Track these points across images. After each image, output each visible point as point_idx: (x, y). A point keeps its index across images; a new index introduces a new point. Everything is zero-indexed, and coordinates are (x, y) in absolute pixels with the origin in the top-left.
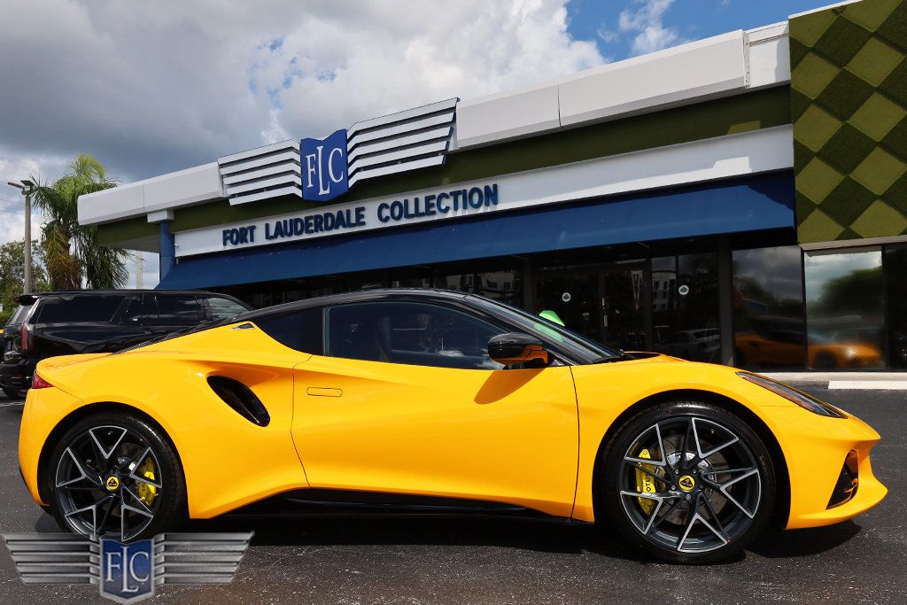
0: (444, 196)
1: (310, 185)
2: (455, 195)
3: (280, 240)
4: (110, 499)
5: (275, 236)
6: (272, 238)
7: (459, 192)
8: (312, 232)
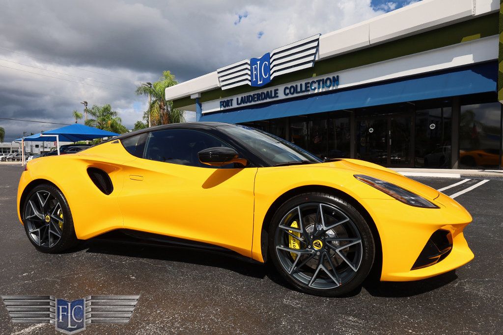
0: (314, 82)
1: (254, 80)
2: (319, 82)
3: (243, 105)
5: (241, 104)
6: (239, 104)
7: (320, 80)
8: (256, 101)
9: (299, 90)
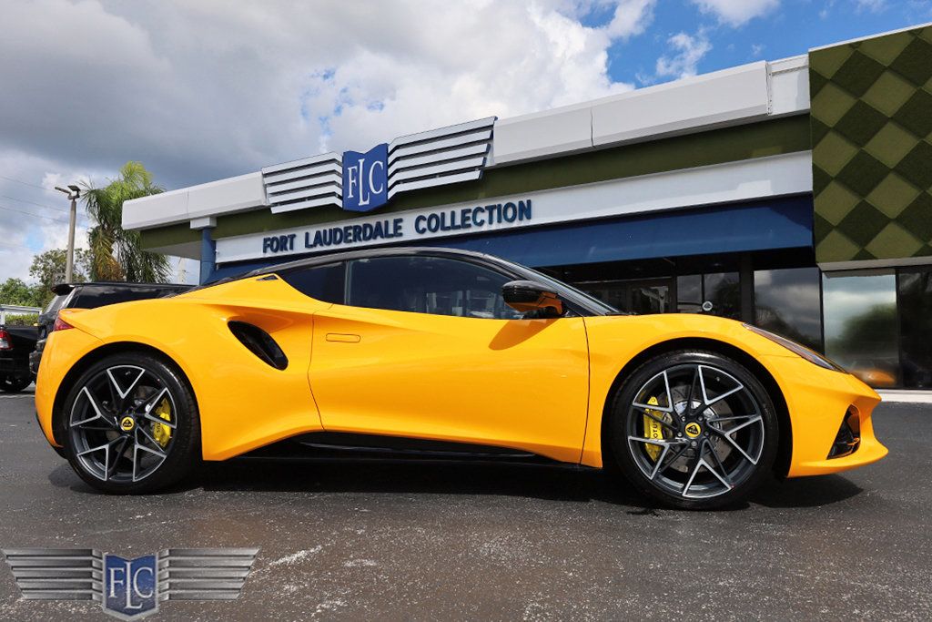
0: (480, 210)
1: (351, 196)
2: (491, 209)
3: (319, 248)
4: (124, 439)
5: (315, 245)
6: (312, 246)
8: (350, 241)
9: (448, 223)
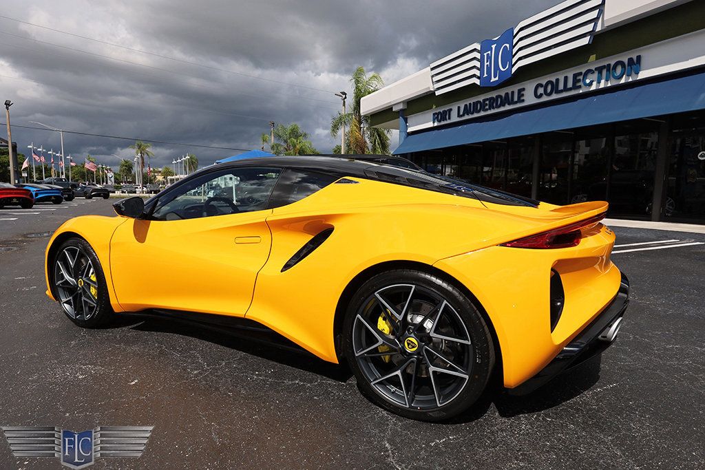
0: (589, 71)
1: (486, 75)
2: (600, 70)
3: (466, 117)
5: (463, 115)
7: (604, 67)
9: (561, 87)
